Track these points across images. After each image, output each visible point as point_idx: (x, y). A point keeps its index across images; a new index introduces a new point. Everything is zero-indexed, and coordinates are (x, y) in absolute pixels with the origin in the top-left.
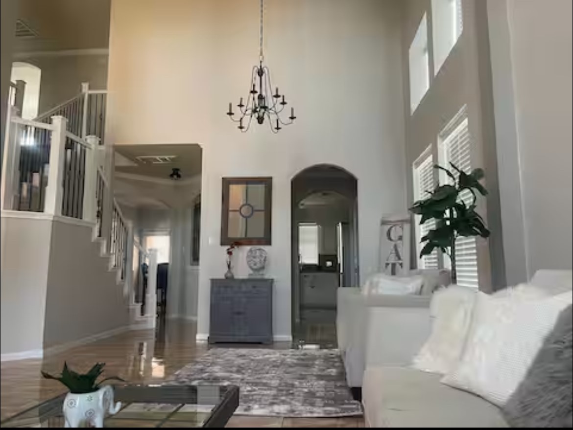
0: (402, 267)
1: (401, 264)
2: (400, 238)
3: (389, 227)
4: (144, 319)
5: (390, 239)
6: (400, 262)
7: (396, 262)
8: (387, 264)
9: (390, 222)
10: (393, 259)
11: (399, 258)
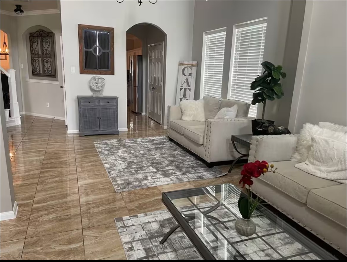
0: (190, 91)
1: (190, 90)
2: (190, 74)
3: (184, 67)
4: (11, 119)
5: (184, 74)
6: (189, 88)
7: (186, 88)
8: (181, 89)
9: (185, 64)
10: (185, 86)
11: (189, 86)
